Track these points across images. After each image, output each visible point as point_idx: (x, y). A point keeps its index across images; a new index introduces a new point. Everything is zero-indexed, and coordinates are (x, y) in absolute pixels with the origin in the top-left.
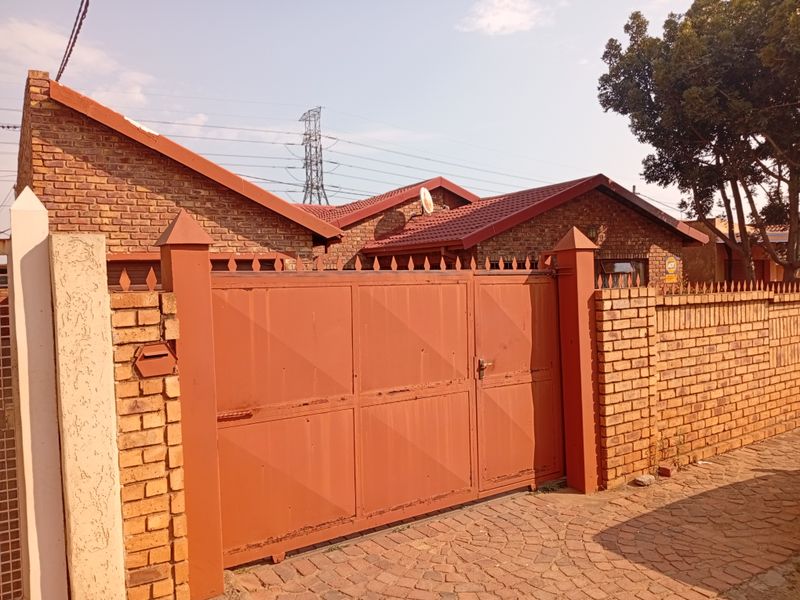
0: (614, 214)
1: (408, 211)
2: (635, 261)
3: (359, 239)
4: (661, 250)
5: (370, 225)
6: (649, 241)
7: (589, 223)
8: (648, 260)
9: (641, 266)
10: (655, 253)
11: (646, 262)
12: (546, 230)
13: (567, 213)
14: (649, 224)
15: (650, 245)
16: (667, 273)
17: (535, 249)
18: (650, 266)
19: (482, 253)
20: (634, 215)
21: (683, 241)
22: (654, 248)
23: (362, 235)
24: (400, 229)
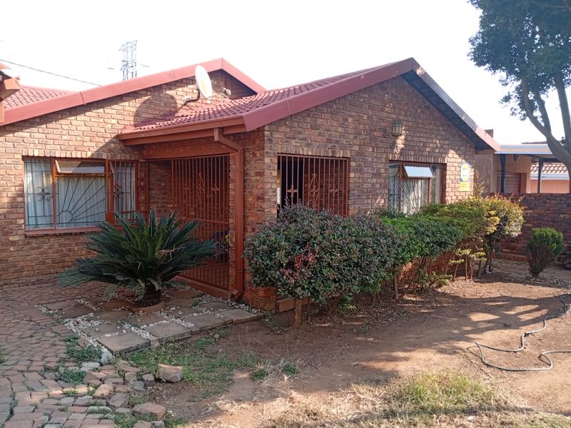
0: (419, 110)
1: (181, 95)
2: (434, 167)
3: (114, 121)
4: (457, 156)
5: (131, 106)
6: (448, 145)
7: (394, 116)
8: (446, 164)
9: (438, 171)
10: (452, 159)
11: (444, 167)
12: (350, 120)
13: (373, 102)
14: (449, 125)
15: (448, 149)
16: (461, 180)
17: (337, 142)
18: (447, 172)
19: (271, 141)
20: (437, 114)
21: (476, 148)
22: (452, 153)
23: (120, 117)
24: (171, 114)
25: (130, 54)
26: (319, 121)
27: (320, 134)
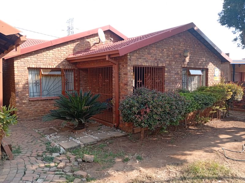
0: (196, 45)
1: (92, 41)
2: (202, 70)
3: (65, 53)
4: (213, 65)
5: (71, 46)
6: (209, 60)
7: (185, 48)
8: (208, 69)
9: (204, 72)
10: (211, 66)
11: (207, 70)
12: (165, 50)
13: (175, 42)
14: (209, 52)
15: (209, 62)
16: (215, 76)
17: (159, 60)
18: (209, 72)
19: (130, 60)
20: (204, 47)
21: (222, 62)
22: (210, 64)
23: (67, 51)
24: (88, 49)
25: (71, 24)
26: (151, 51)
27: (152, 57)
